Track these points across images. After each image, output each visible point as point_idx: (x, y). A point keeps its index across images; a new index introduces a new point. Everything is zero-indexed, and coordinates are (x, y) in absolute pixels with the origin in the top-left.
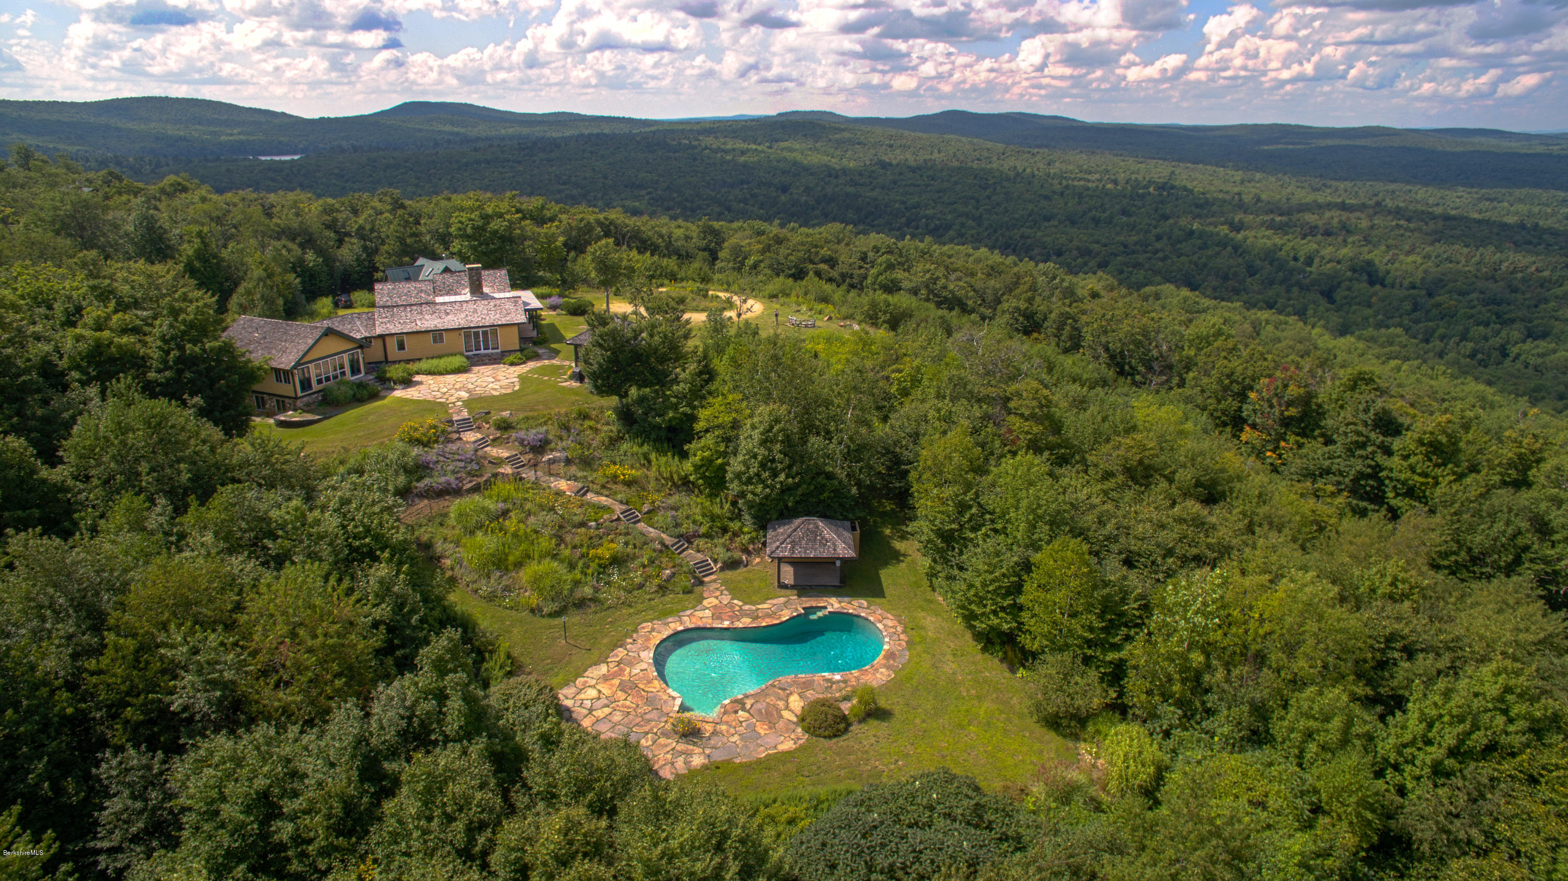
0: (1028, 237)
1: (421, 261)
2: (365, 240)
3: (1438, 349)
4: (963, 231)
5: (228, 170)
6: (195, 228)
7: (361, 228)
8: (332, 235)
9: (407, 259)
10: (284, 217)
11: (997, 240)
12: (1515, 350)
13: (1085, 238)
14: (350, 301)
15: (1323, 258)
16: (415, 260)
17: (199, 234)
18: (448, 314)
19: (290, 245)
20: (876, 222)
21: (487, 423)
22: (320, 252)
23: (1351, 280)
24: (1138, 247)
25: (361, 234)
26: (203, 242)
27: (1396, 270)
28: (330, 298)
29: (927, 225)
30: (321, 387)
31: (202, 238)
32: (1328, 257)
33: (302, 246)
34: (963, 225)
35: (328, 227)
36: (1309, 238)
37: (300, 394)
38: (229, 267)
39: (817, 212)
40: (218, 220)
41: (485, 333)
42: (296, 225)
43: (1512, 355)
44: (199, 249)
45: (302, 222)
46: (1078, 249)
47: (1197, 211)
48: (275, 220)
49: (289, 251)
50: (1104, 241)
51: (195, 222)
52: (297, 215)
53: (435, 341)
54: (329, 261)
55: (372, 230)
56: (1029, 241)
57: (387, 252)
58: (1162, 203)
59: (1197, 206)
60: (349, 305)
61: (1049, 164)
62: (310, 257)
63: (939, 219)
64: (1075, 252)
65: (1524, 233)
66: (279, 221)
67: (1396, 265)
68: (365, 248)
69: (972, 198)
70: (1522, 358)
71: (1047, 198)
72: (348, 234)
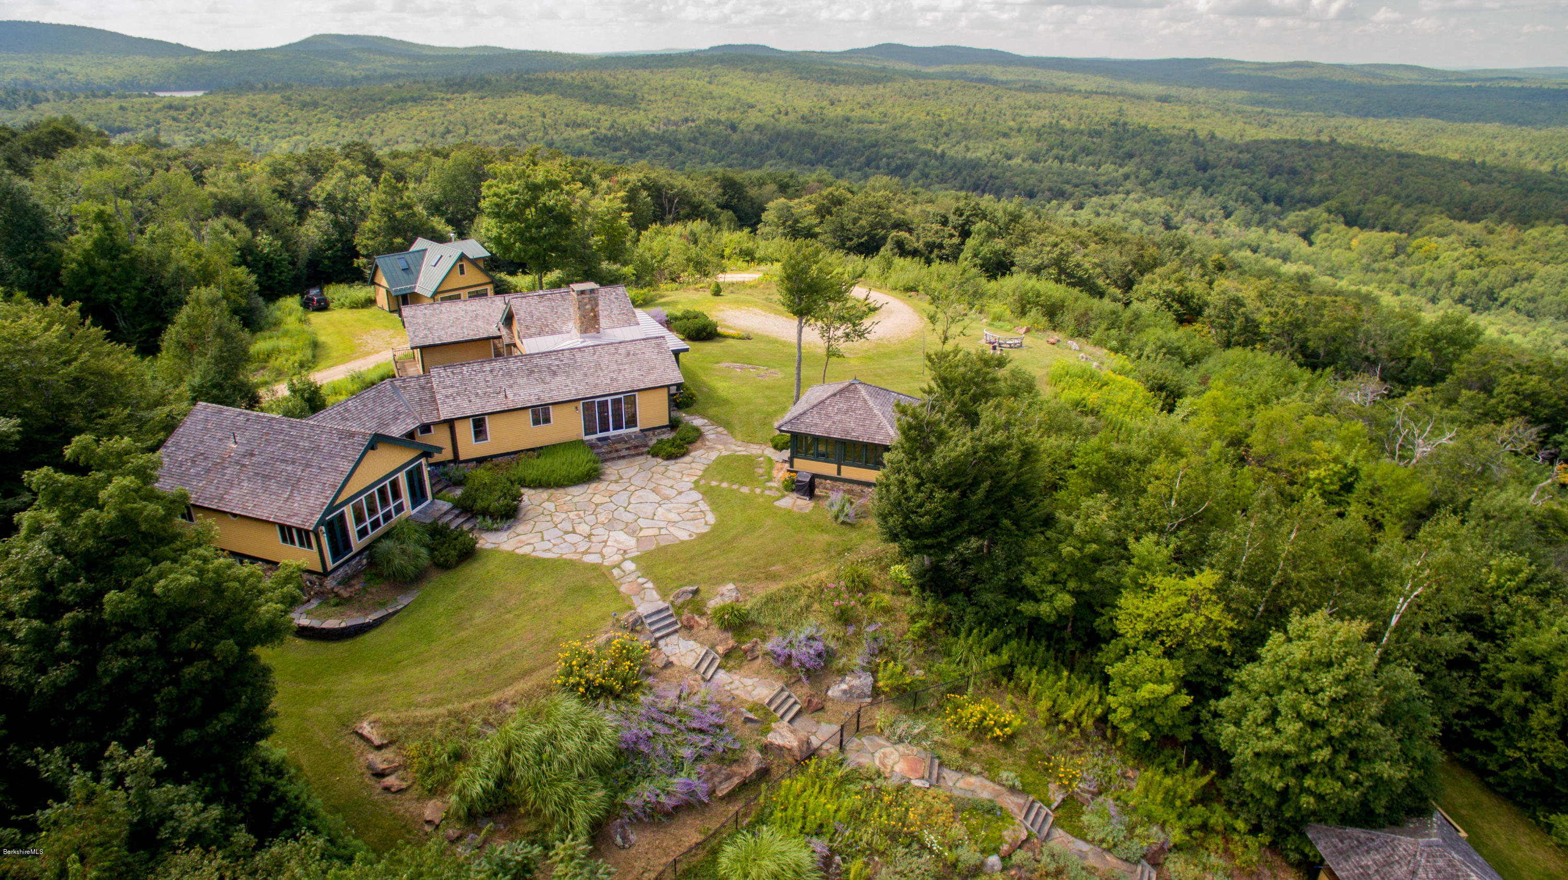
0: (997, 178)
1: (421, 243)
2: (334, 213)
3: (1430, 295)
4: (927, 170)
5: (122, 108)
6: (93, 207)
7: (330, 197)
8: (290, 206)
9: (399, 240)
10: (220, 184)
11: (965, 181)
12: (1504, 295)
13: (1055, 178)
14: (325, 300)
15: (1292, 197)
16: (411, 242)
17: (100, 216)
18: (555, 374)
19: (235, 224)
20: (835, 162)
21: (702, 614)
22: (276, 232)
23: (1328, 222)
24: (1109, 187)
25: (331, 204)
26: (106, 228)
27: (1369, 210)
28: (297, 298)
29: (888, 164)
30: (366, 540)
31: (104, 222)
32: (1298, 197)
33: (250, 223)
34: (926, 164)
35: (282, 195)
36: (1277, 177)
37: (330, 565)
38: (151, 262)
39: (773, 152)
40: (125, 193)
41: (616, 402)
42: (236, 195)
43: (1501, 300)
44: (101, 239)
45: (245, 191)
46: (1050, 190)
47: (1157, 148)
48: (209, 188)
49: (234, 233)
50: (1075, 181)
51: (89, 195)
52: (241, 179)
53: (536, 422)
54: (288, 243)
55: (345, 200)
56: (998, 182)
57: (371, 231)
58: (1120, 139)
59: (1156, 143)
60: (323, 306)
61: (997, 99)
62: (264, 240)
63: (900, 158)
64: (1047, 193)
65: (1475, 170)
66: (215, 190)
67: (1368, 206)
68: (336, 224)
69: (930, 136)
70: (1512, 302)
71: (1005, 135)
72: (314, 206)
